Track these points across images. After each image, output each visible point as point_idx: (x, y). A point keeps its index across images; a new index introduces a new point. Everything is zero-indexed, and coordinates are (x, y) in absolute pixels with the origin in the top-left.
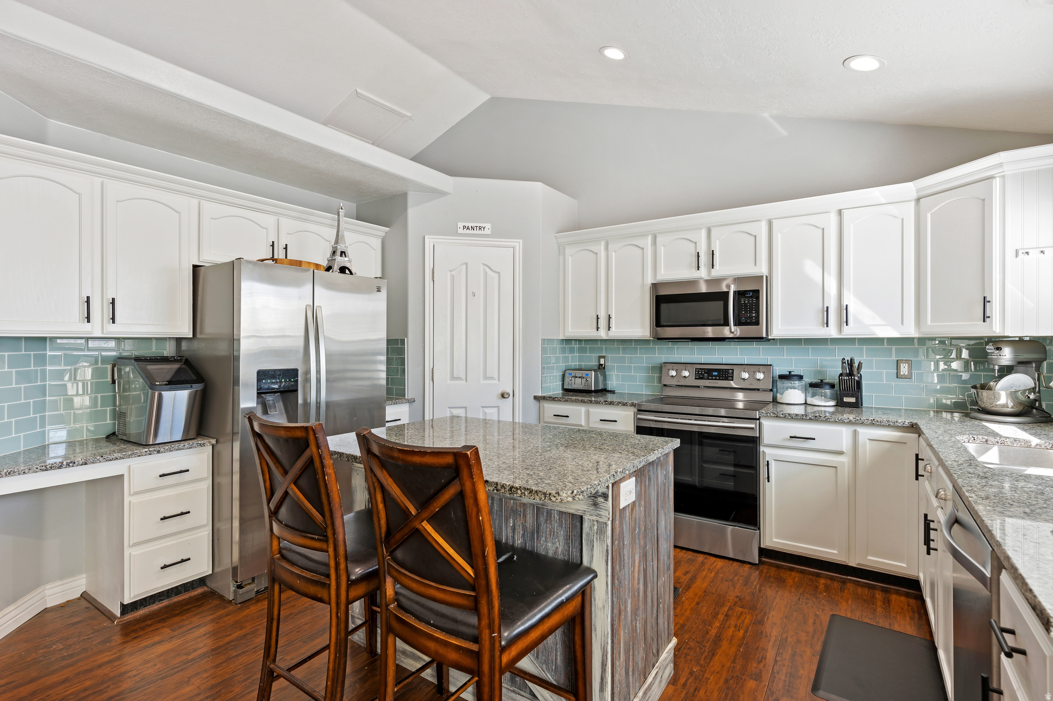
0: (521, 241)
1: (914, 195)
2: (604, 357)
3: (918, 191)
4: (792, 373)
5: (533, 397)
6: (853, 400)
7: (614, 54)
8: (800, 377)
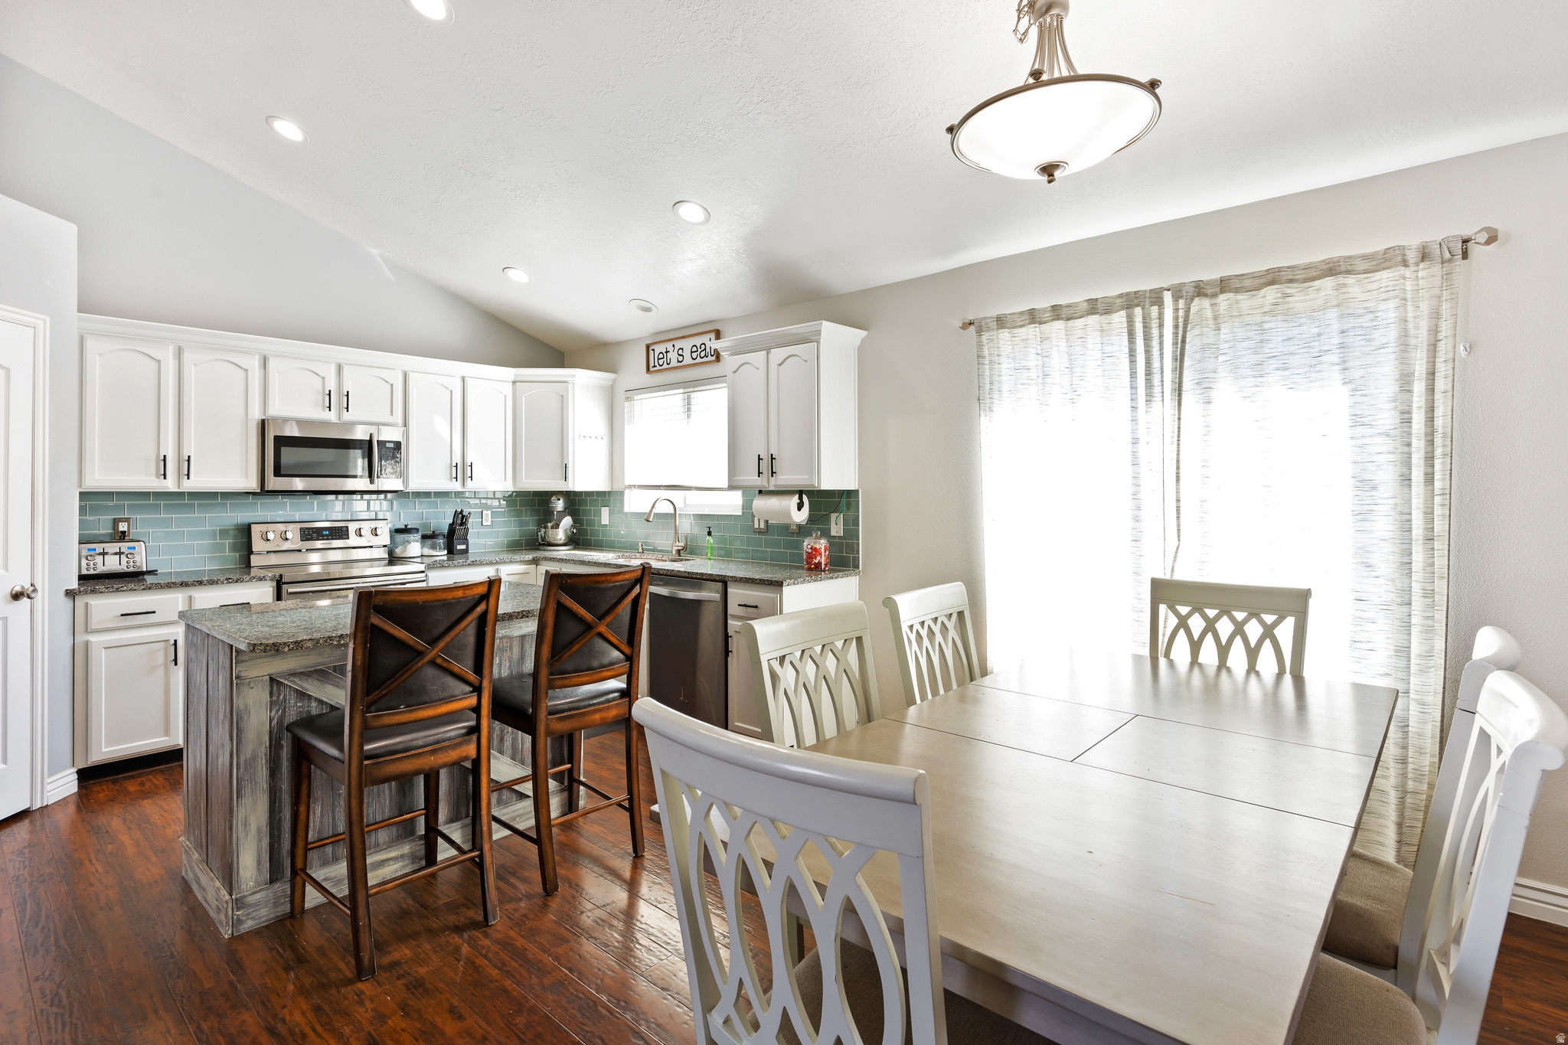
0: (48, 318)
1: (512, 378)
2: (127, 520)
3: (516, 376)
4: (409, 527)
5: (62, 593)
6: (463, 547)
7: (288, 130)
8: (417, 530)
